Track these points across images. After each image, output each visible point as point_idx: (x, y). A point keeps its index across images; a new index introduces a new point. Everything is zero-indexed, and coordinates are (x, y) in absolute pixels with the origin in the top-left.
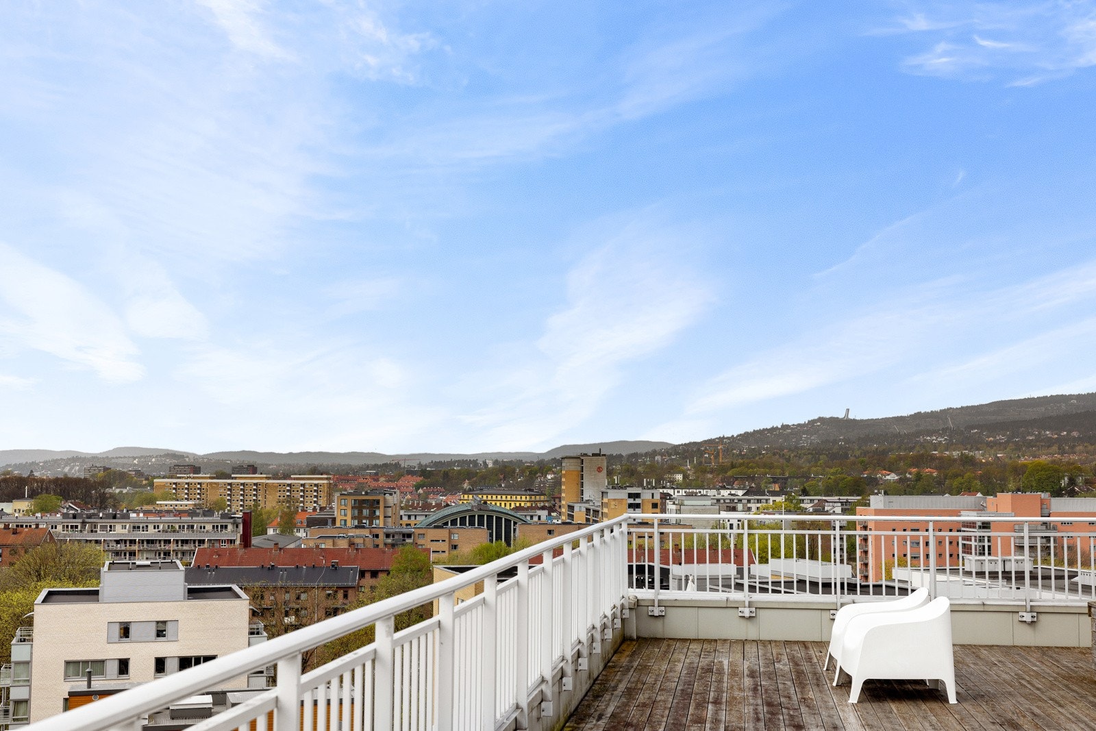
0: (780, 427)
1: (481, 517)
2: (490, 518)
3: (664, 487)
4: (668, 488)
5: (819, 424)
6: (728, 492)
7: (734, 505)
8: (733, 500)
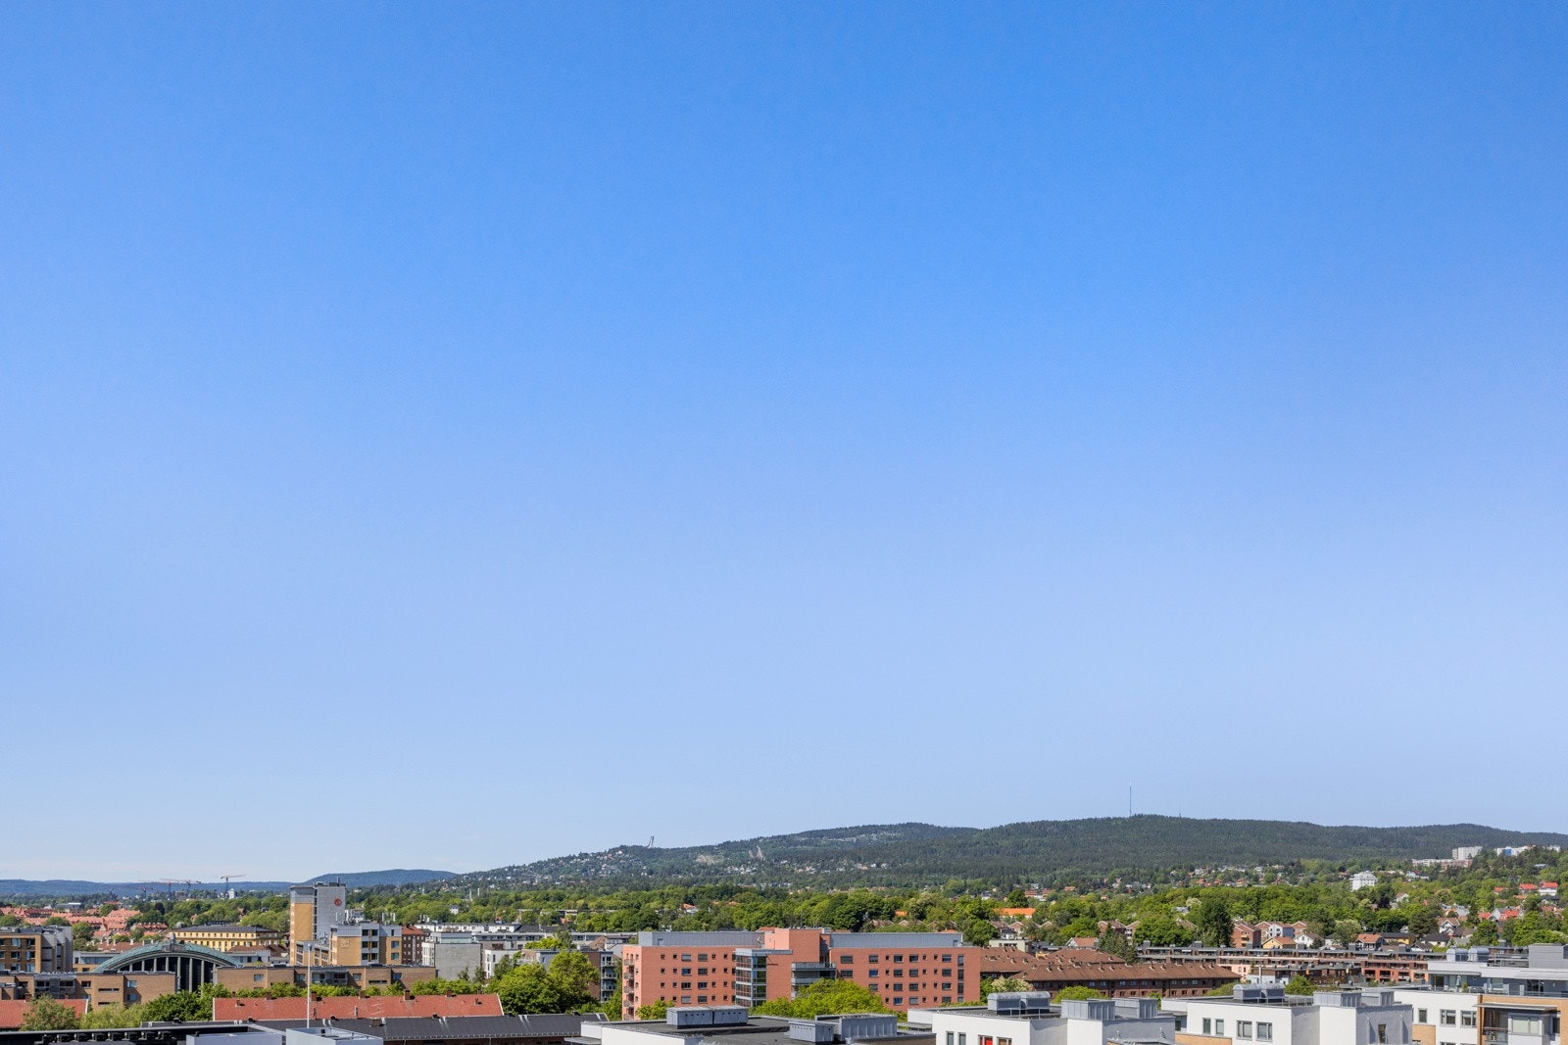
0: (577, 855)
1: (173, 961)
2: (185, 961)
3: (423, 923)
4: (428, 924)
5: (620, 852)
6: (498, 928)
7: (501, 942)
8: (502, 937)
